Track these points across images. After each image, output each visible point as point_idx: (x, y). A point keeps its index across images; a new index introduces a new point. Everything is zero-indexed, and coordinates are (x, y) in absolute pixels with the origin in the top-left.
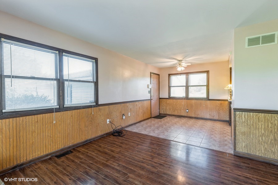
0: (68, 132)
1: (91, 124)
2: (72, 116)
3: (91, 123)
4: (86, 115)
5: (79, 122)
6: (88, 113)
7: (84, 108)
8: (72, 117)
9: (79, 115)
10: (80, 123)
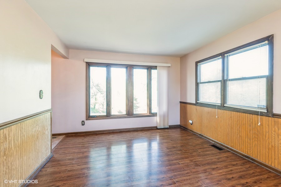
0: (228, 132)
1: (256, 139)
2: (231, 117)
3: (256, 136)
4: (249, 122)
5: (238, 128)
6: (251, 121)
7: (245, 113)
8: (231, 119)
9: (238, 119)
10: (240, 128)
